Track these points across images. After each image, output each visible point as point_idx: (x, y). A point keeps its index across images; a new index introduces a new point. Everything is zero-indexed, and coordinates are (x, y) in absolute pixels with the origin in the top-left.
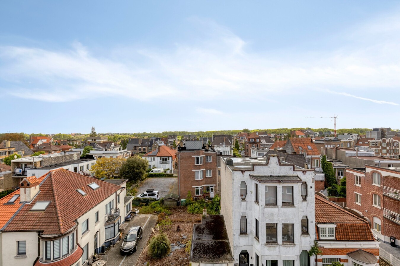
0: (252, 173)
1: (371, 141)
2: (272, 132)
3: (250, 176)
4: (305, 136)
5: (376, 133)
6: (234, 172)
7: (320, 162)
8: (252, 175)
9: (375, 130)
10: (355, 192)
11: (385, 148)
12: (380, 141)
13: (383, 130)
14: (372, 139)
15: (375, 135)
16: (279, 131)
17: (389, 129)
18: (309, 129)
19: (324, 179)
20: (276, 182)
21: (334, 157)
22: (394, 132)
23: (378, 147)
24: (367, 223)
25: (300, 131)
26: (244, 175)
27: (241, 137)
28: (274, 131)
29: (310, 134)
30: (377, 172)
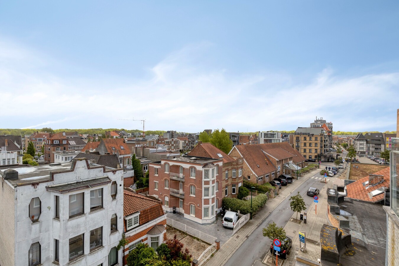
0: (50, 184)
1: (166, 140)
2: (84, 132)
3: (48, 188)
4: (119, 137)
5: (168, 134)
6: (18, 187)
7: (131, 160)
8: (50, 186)
9: (168, 132)
10: (154, 181)
11: (172, 145)
12: (170, 140)
13: (172, 132)
14: (166, 139)
15: (168, 136)
16: (93, 132)
17: (175, 132)
18: (123, 130)
19: (133, 175)
20: (83, 188)
21: (142, 155)
22: (178, 134)
23: (170, 145)
24: (160, 203)
25: (114, 132)
26: (36, 189)
27: (38, 138)
28: (87, 132)
29: (124, 135)
30: (167, 163)
